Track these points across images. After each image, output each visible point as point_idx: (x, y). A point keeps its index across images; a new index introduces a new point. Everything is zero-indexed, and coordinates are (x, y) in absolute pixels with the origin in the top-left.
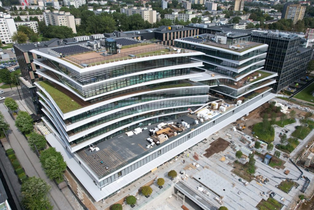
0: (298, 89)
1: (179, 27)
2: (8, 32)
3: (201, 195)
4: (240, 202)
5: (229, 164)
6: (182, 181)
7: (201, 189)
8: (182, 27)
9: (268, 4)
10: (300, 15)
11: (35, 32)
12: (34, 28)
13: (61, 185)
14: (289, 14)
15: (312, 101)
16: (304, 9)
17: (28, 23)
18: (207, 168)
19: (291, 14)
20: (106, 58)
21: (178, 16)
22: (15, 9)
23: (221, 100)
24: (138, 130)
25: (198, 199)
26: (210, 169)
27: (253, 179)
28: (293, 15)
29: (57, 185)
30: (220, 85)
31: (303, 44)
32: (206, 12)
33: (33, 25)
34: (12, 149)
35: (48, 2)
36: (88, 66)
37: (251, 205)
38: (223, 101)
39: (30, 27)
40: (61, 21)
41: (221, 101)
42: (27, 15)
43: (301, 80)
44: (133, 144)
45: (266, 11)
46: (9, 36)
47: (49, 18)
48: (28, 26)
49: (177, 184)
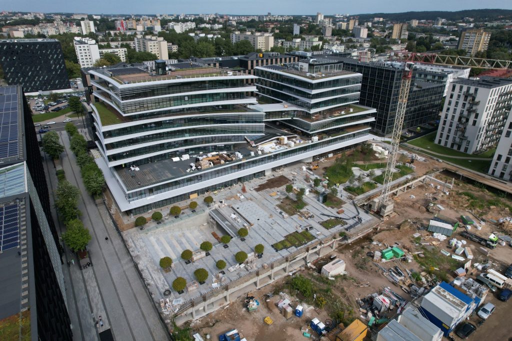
0: (418, 135)
1: (273, 55)
2: (91, 60)
3: (232, 221)
4: (270, 231)
5: (278, 199)
6: (219, 208)
7: (233, 216)
8: (278, 54)
9: (454, 29)
10: (482, 45)
11: (123, 61)
12: (121, 57)
13: (98, 201)
14: (464, 43)
15: (429, 147)
16: (488, 36)
17: (116, 50)
18: (251, 200)
19: (467, 43)
20: (155, 77)
21: (300, 44)
22: (110, 34)
23: (296, 135)
24: (186, 157)
25: (227, 225)
26: (254, 201)
27: (296, 214)
28: (470, 44)
29: (94, 200)
30: (294, 118)
31: (443, 79)
32: (348, 40)
33: (121, 53)
34: (63, 170)
35: (149, 26)
36: (128, 83)
37: (280, 234)
38: (298, 137)
39: (117, 55)
40: (151, 47)
41: (296, 137)
42: (119, 41)
43: (429, 124)
44: (174, 168)
45: (443, 39)
46: (91, 64)
47: (140, 44)
48: (116, 53)
49: (213, 211)
